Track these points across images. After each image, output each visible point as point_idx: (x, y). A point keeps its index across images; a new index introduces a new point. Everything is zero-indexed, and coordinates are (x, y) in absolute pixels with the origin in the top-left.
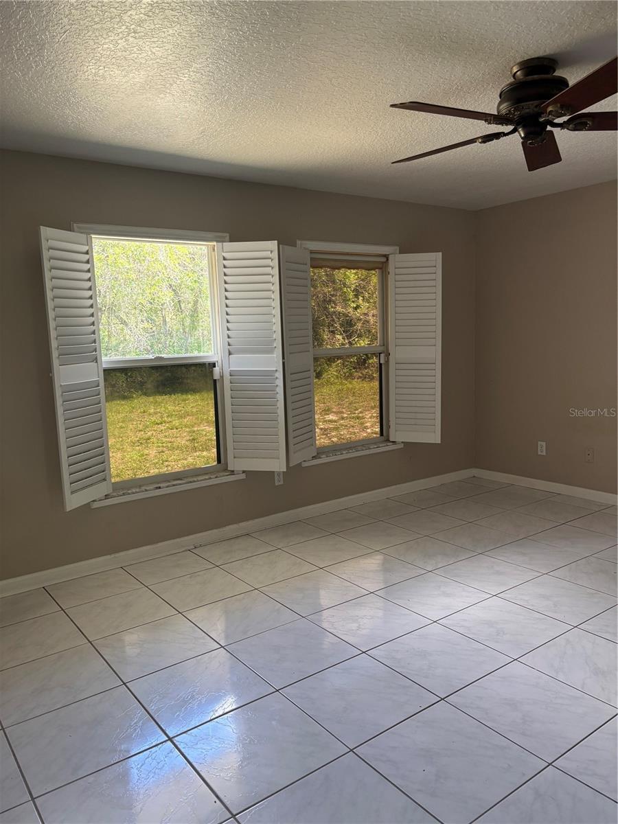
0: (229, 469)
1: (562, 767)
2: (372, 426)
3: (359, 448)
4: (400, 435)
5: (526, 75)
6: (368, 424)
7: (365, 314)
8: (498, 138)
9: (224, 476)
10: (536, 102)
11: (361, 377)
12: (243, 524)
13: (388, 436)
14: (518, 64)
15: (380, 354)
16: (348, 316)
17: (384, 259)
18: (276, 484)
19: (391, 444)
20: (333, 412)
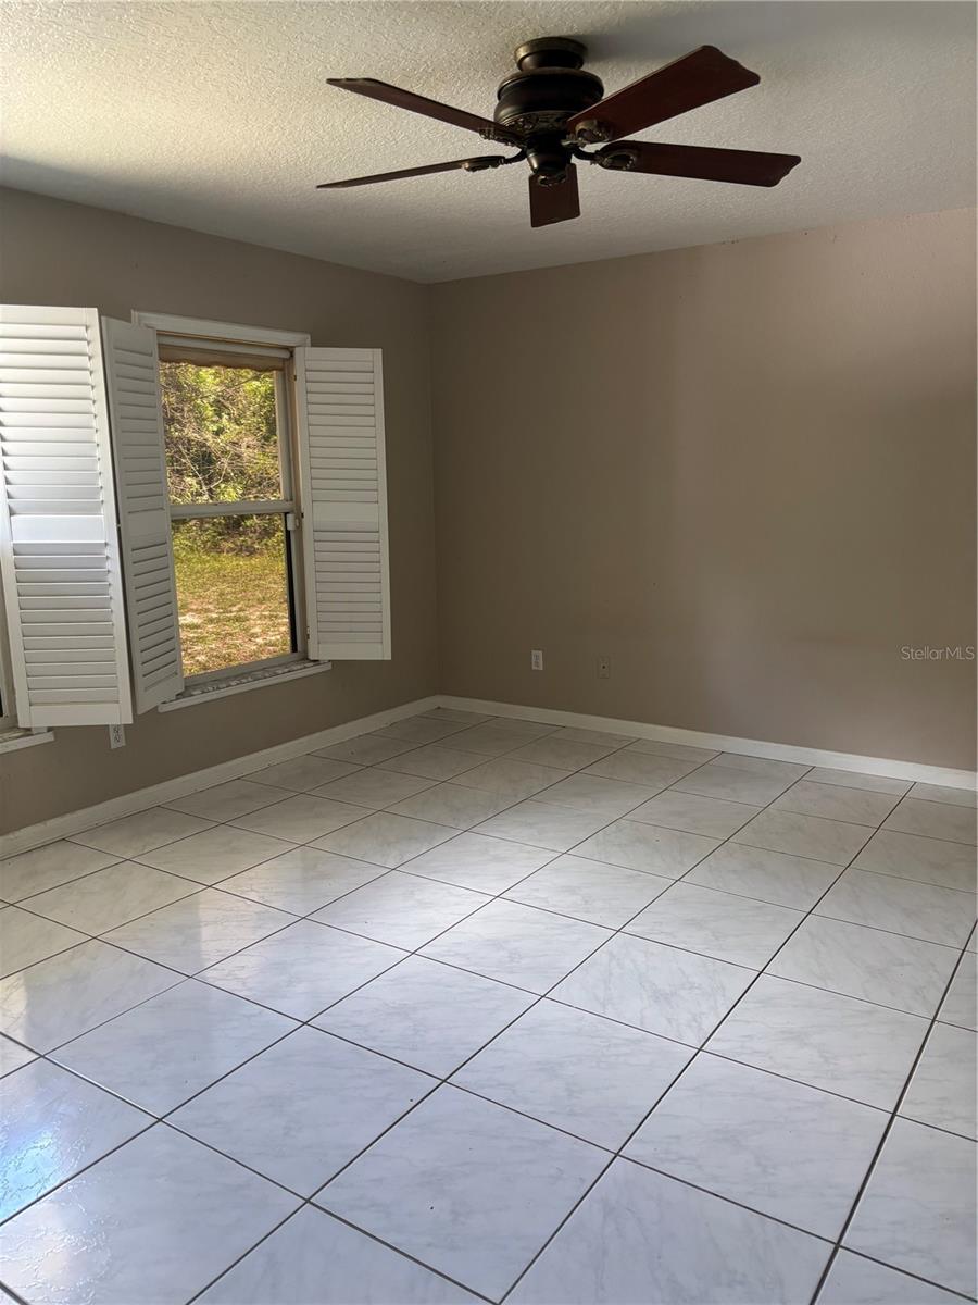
0: (21, 725)
1: (637, 1156)
2: (264, 632)
3: (259, 674)
4: (324, 649)
5: (540, 64)
6: (257, 630)
7: (234, 443)
8: (495, 166)
9: (11, 739)
10: (559, 113)
11: (232, 550)
12: (51, 823)
13: (306, 651)
14: (528, 43)
15: (286, 514)
16: (204, 445)
17: (285, 355)
18: (113, 747)
19: (312, 664)
20: (192, 610)
